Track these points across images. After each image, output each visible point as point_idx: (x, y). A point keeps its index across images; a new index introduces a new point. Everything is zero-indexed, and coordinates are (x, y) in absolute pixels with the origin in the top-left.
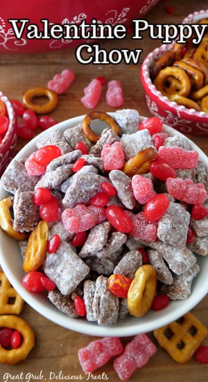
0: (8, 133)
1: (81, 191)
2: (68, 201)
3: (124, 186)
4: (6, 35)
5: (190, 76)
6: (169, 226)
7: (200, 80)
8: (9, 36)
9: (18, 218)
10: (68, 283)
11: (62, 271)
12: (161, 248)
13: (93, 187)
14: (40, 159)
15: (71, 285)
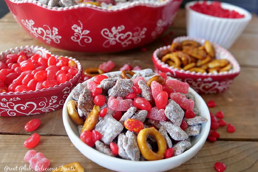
0: (77, 74)
1: (120, 89)
2: (112, 94)
3: (146, 88)
4: (81, 34)
5: (180, 59)
6: (172, 108)
7: (185, 60)
8: (83, 35)
9: (81, 100)
10: (109, 134)
11: (106, 129)
12: (165, 124)
13: (127, 88)
14: (96, 81)
15: (111, 135)
